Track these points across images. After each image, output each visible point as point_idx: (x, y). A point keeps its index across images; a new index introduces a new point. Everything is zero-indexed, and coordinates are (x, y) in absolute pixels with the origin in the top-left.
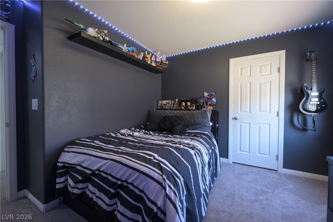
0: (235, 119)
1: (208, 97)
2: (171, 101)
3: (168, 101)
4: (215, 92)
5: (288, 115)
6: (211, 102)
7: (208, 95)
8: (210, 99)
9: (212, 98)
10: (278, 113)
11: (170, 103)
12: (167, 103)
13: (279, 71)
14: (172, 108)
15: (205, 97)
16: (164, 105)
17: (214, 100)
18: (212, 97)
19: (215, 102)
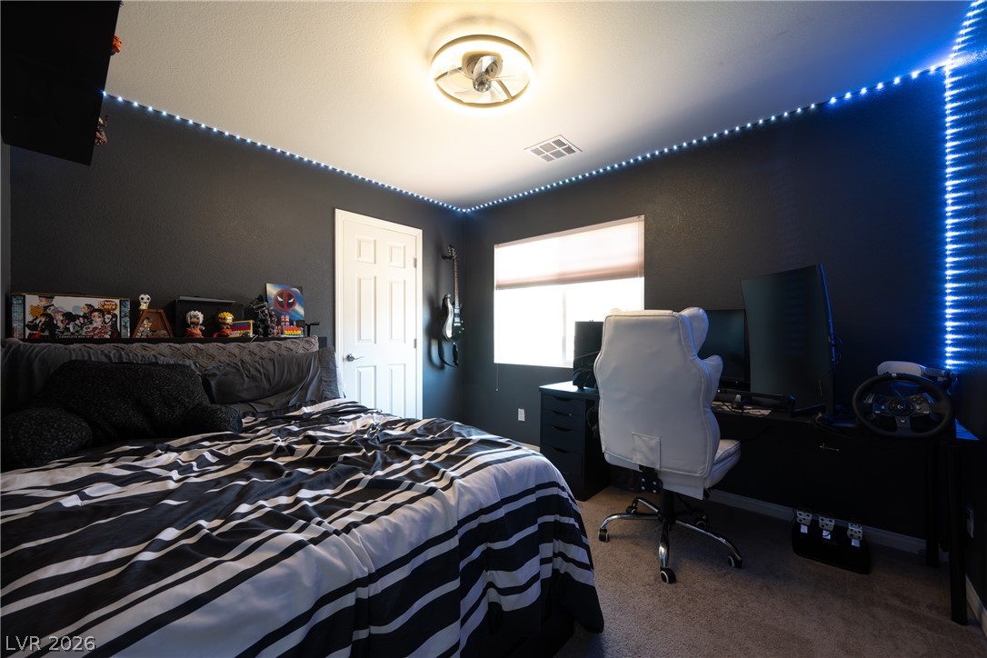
0: (349, 358)
1: (280, 299)
2: (117, 301)
3: (96, 302)
4: (300, 289)
5: (426, 343)
6: (291, 316)
7: (280, 295)
8: (285, 306)
9: (293, 304)
10: (416, 340)
11: (117, 312)
12: (91, 309)
13: (416, 266)
14: (126, 333)
15: (270, 298)
16: (69, 317)
17: (299, 309)
18: (291, 301)
19: (301, 316)
